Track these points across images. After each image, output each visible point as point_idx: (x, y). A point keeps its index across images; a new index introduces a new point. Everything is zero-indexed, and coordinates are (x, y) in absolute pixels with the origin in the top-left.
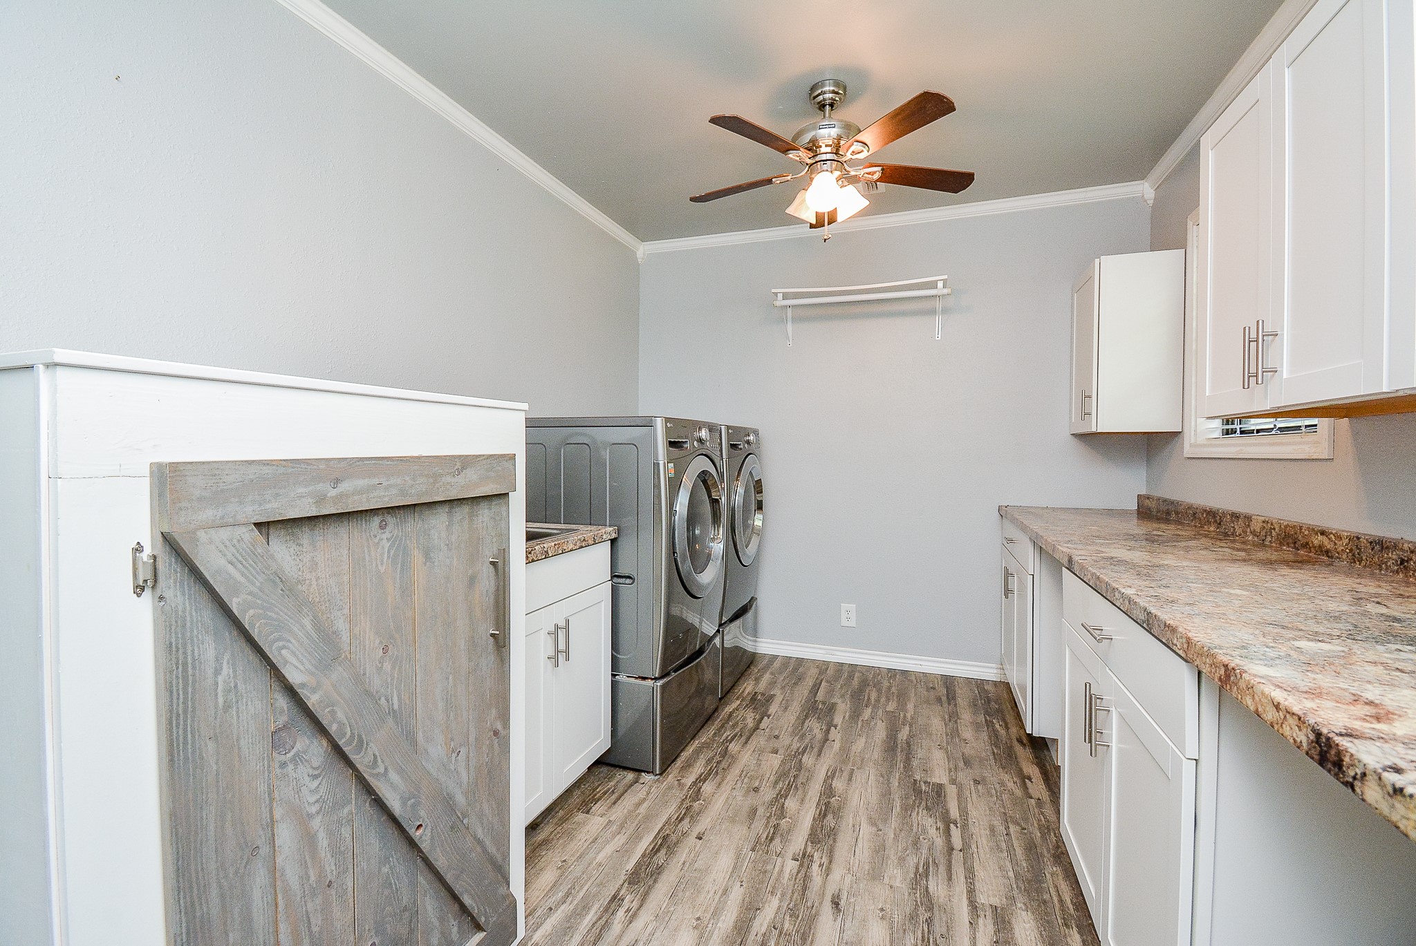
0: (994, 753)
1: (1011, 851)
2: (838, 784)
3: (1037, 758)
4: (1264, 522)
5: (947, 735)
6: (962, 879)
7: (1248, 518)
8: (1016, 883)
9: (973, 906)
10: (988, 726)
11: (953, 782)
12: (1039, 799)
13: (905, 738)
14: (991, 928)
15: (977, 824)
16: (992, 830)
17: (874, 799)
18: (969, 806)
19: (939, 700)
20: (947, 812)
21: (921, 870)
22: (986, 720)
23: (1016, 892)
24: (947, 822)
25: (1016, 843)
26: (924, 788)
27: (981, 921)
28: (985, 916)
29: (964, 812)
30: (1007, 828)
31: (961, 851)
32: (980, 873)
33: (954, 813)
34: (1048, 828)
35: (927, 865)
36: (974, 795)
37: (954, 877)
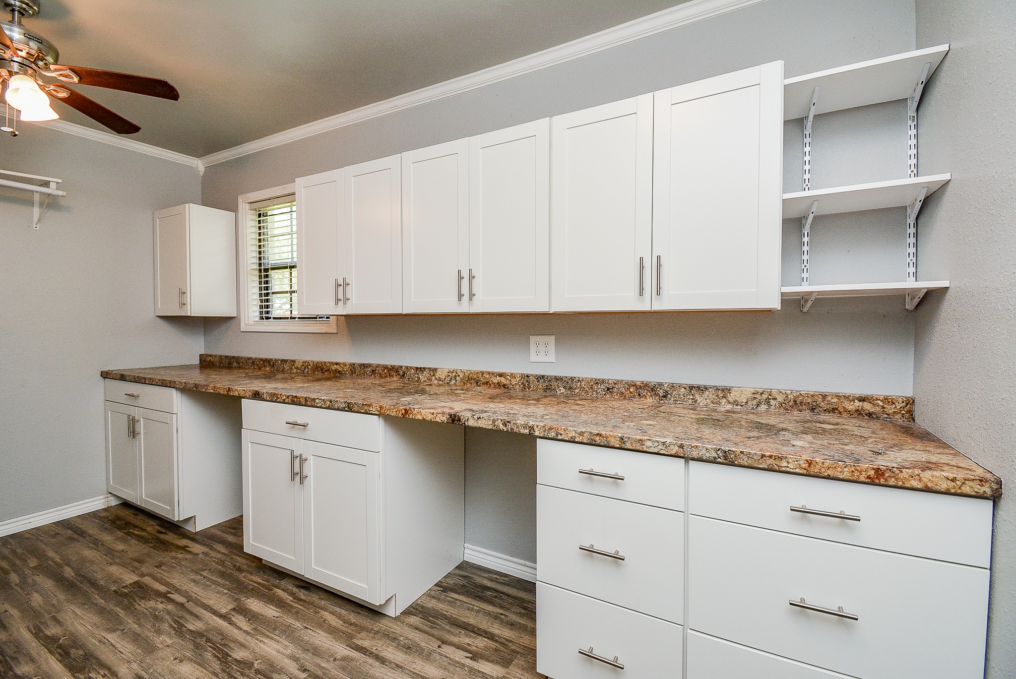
0: (151, 547)
1: (215, 583)
2: (53, 630)
3: (180, 535)
4: (303, 362)
5: (106, 555)
6: (204, 612)
7: (294, 361)
8: (232, 592)
9: (222, 616)
10: (128, 535)
11: (143, 575)
12: (203, 553)
13: (73, 574)
14: (241, 617)
15: (182, 585)
16: (194, 581)
17: (96, 619)
18: (168, 580)
19: (72, 539)
20: (157, 591)
21: (175, 626)
22: (125, 533)
23: (236, 596)
24: (165, 596)
25: (213, 578)
26: (126, 591)
27: (233, 619)
28: (233, 615)
29: (167, 584)
30: (201, 575)
31: (188, 601)
32: (211, 603)
33: (162, 588)
34: (221, 561)
35: (175, 621)
36: (165, 574)
37: (199, 614)
